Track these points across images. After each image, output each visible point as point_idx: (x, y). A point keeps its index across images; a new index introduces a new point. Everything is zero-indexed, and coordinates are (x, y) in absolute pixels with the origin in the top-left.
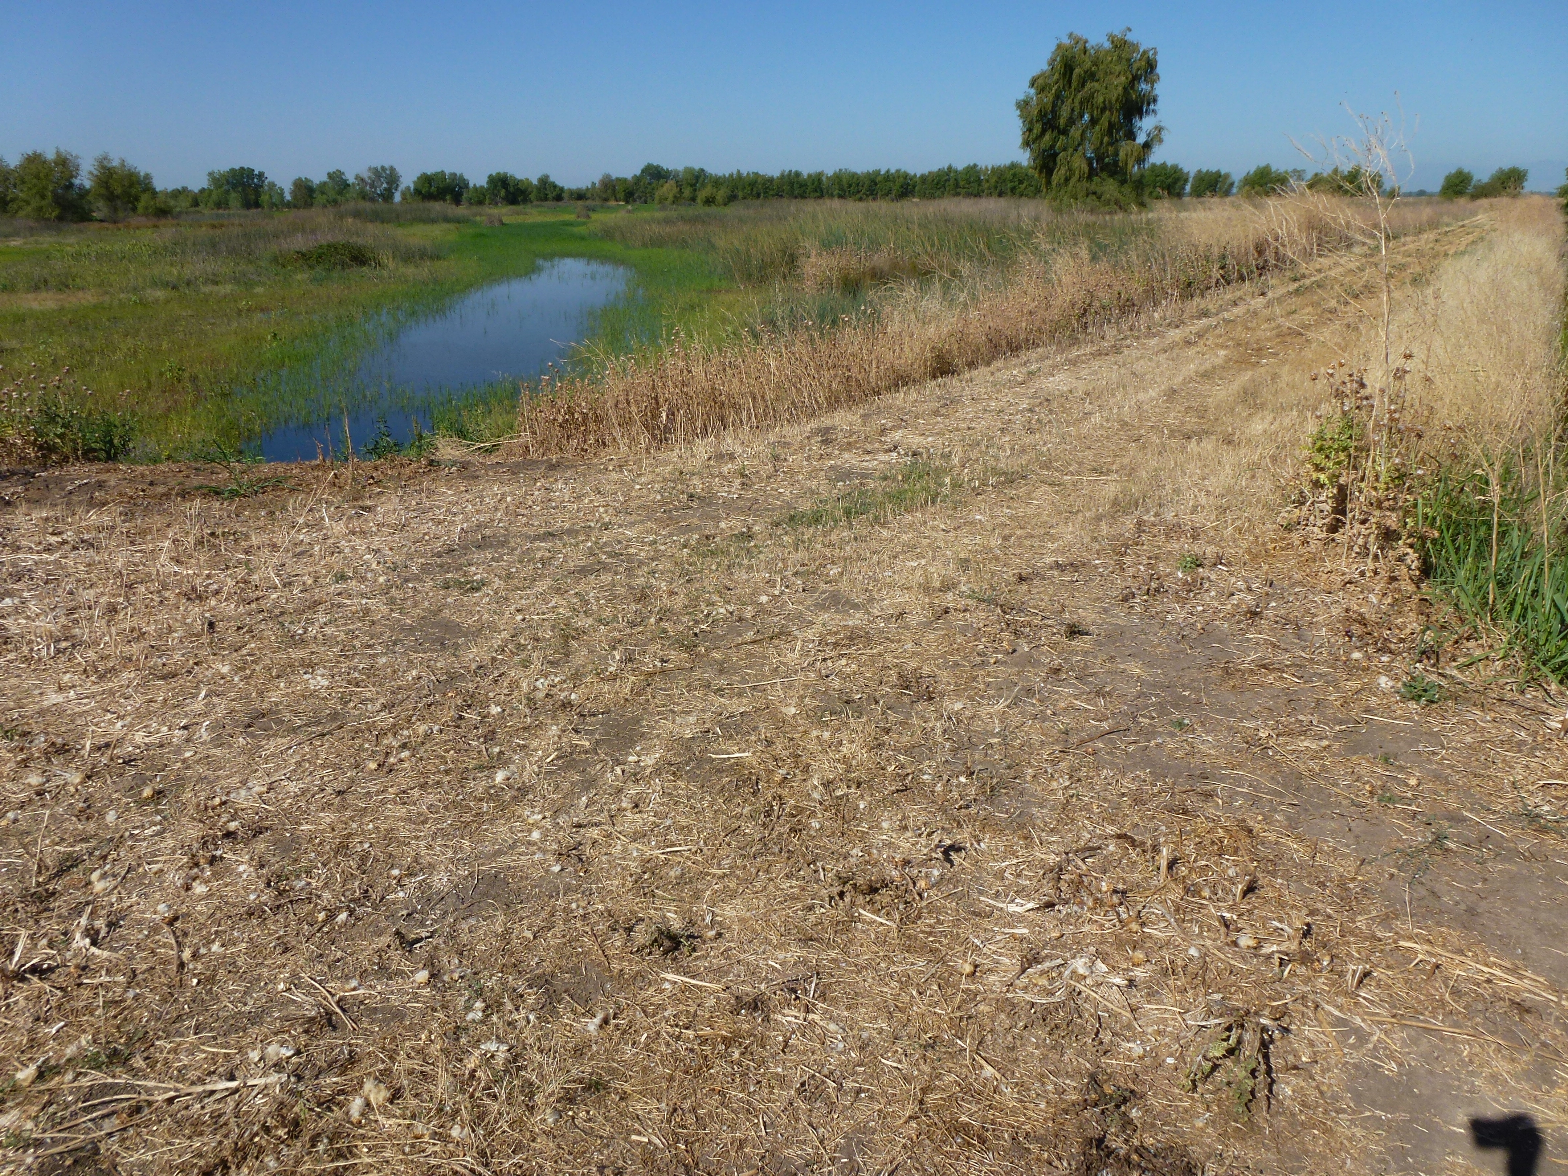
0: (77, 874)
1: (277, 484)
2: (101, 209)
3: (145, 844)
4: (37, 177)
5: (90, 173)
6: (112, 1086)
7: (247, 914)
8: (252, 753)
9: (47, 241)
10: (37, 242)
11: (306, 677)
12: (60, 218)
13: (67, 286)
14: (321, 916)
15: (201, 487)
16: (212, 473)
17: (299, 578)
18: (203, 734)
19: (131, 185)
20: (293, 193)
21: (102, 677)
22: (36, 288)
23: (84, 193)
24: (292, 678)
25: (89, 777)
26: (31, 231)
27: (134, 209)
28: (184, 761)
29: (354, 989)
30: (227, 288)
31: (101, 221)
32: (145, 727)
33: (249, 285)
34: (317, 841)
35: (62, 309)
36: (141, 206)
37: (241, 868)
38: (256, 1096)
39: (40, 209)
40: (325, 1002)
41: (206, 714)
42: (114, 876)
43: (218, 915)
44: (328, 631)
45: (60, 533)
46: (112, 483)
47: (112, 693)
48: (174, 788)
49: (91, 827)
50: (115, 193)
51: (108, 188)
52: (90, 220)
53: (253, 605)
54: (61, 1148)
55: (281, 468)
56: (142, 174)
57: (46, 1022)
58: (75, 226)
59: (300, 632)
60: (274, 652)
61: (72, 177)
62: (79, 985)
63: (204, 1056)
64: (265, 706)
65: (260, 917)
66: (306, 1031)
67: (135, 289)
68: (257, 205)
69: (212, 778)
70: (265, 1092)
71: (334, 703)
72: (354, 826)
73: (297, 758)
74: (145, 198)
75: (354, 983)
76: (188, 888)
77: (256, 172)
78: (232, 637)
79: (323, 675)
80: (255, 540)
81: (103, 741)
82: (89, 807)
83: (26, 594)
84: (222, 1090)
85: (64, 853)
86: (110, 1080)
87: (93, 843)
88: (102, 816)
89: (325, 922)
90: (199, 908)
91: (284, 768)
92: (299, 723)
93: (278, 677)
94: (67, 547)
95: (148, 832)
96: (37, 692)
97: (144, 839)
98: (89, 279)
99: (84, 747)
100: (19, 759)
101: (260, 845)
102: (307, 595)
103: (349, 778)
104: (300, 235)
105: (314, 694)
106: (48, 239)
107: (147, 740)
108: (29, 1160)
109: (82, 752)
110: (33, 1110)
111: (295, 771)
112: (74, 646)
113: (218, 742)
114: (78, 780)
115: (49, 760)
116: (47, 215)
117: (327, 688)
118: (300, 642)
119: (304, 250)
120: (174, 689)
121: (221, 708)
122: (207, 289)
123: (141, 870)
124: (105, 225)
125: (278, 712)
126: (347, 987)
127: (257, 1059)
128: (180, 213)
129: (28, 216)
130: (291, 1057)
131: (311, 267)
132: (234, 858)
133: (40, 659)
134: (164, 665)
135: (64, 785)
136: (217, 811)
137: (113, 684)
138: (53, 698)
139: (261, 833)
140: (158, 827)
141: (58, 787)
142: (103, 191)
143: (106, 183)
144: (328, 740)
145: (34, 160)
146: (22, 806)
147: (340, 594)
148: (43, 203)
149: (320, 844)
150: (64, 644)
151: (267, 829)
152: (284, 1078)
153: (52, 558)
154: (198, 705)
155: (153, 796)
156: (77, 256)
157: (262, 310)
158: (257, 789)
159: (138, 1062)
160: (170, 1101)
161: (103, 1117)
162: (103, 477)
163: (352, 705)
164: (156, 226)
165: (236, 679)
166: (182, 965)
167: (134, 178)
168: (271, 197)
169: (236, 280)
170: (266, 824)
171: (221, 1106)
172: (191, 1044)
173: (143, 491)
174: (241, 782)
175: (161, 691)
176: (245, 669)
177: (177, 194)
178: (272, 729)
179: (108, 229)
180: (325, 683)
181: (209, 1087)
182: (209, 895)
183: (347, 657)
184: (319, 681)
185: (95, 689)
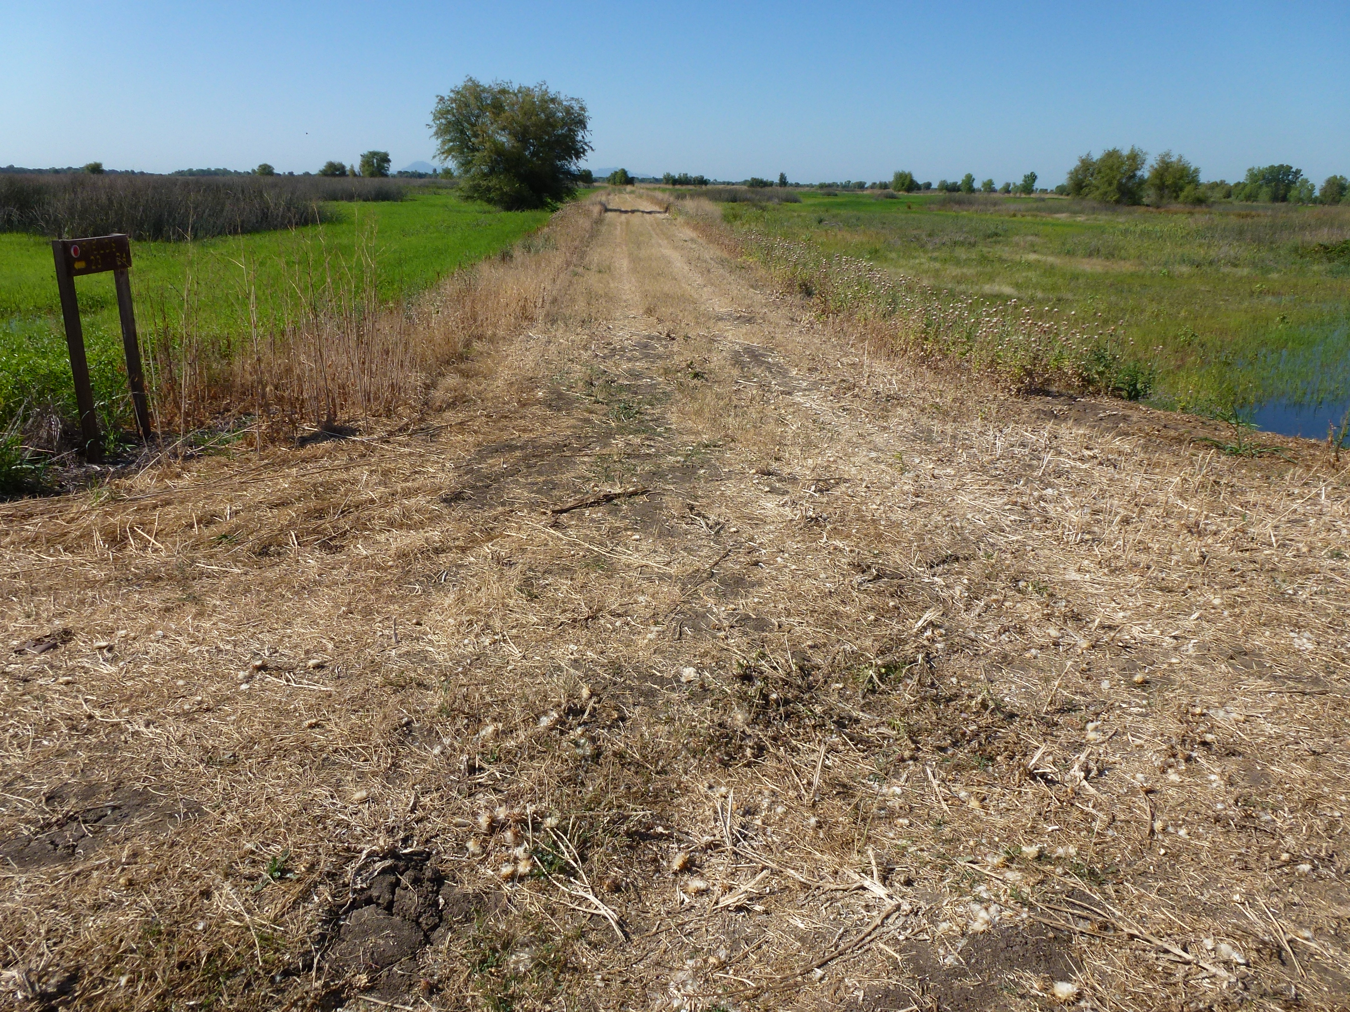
0: (1075, 717)
1: (1275, 452)
2: (1149, 195)
3: (1131, 718)
4: (1111, 168)
5: (1152, 166)
6: (1089, 897)
7: (1215, 819)
8: (1234, 682)
9: (1103, 218)
10: (1096, 219)
11: (1292, 634)
12: (1117, 202)
13: (1113, 256)
14: (1285, 856)
15: (1206, 439)
16: (1216, 429)
17: (1293, 543)
18: (1190, 648)
19: (1181, 177)
20: (1324, 191)
21: (1112, 572)
22: (1090, 255)
23: (1142, 182)
24: (1278, 630)
25: (1093, 647)
26: (1094, 210)
27: (1177, 197)
28: (1170, 664)
29: (1307, 939)
30: (1245, 271)
31: (1148, 205)
32: (1142, 624)
33: (1266, 271)
34: (1287, 786)
35: (1107, 273)
36: (1182, 195)
37: (1213, 777)
38: (1204, 978)
39: (1105, 193)
40: (1275, 934)
41: (1195, 633)
42: (1105, 733)
43: (1186, 806)
44: (1320, 601)
45: (1091, 449)
46: (1135, 419)
47: (1118, 587)
48: (1160, 684)
49: (1089, 686)
50: (1167, 183)
51: (1161, 179)
52: (1139, 204)
53: (1247, 554)
54: (1046, 921)
55: (1279, 439)
56: (1192, 168)
57: (1045, 819)
58: (1127, 209)
59: (1291, 592)
60: (1263, 602)
61: (1137, 169)
62: (1072, 805)
63: (1163, 916)
64: (1248, 645)
65: (1224, 827)
66: (1258, 951)
67: (1165, 264)
68: (1284, 199)
69: (1194, 689)
70: (1213, 980)
71: (1316, 668)
72: (1326, 789)
73: (1275, 704)
74: (1188, 189)
75: (1307, 934)
76: (1164, 772)
77: (1294, 170)
78: (1223, 575)
79: (1309, 639)
80: (1252, 497)
81: (1107, 623)
82: (1089, 670)
83: (1062, 489)
84: (1176, 955)
85: (1066, 697)
86: (1088, 891)
87: (1089, 699)
88: (1099, 682)
89: (1287, 863)
90: (1170, 792)
91: (1262, 707)
92: (1279, 673)
93: (1265, 625)
94: (1096, 461)
95: (1135, 710)
96: (1061, 566)
97: (1130, 715)
98: (1132, 251)
99: (1094, 621)
100: (1045, 612)
101: (1232, 765)
102: (1300, 561)
103: (1325, 743)
104: (1326, 230)
105: (1298, 653)
106: (1104, 217)
107: (1142, 635)
108: (1025, 916)
109: (1090, 625)
110: (1032, 880)
111: (1271, 714)
112: (1094, 540)
113: (1202, 660)
114: (1085, 646)
115: (1065, 622)
116: (1109, 199)
117: (1311, 652)
118: (1291, 602)
119: (1327, 243)
120: (1170, 602)
121: (1209, 634)
122: (1227, 270)
123: (1125, 737)
124: (1151, 209)
125: (1260, 656)
126: (1300, 933)
127: (1210, 948)
128: (1214, 203)
129: (1095, 199)
130: (1240, 964)
131: (1330, 260)
132: (1207, 765)
133: (1068, 542)
134: (1163, 579)
135: (1075, 645)
136: (1196, 718)
137: (1120, 580)
138: (1072, 575)
139: (1234, 755)
140: (1144, 710)
141: (1069, 644)
142: (1158, 182)
143: (1162, 175)
144: (1307, 700)
145: (1112, 155)
146: (1042, 648)
147: (1333, 570)
148: (1109, 189)
149: (1289, 790)
150: (1087, 537)
151: (1240, 754)
152: (1233, 980)
153: (1084, 467)
154: (1190, 622)
155: (1141, 683)
156: (1125, 232)
157: (1273, 294)
158: (1234, 715)
159: (1110, 889)
160: (1132, 937)
161: (1080, 917)
162: (1129, 412)
163: (1335, 676)
164: (1191, 213)
165: (1226, 613)
166: (1152, 832)
167: (1185, 173)
168: (1300, 192)
169: (1254, 265)
170: (1241, 749)
171: (1172, 967)
172: (1153, 900)
173: (1159, 431)
174: (1220, 703)
175: (1159, 601)
176: (1234, 607)
177: (1214, 186)
178: (1252, 668)
179: (1152, 212)
180: (1311, 647)
181: (1166, 946)
182: (1181, 786)
183: (1335, 631)
184: (1304, 643)
185: (1105, 579)
